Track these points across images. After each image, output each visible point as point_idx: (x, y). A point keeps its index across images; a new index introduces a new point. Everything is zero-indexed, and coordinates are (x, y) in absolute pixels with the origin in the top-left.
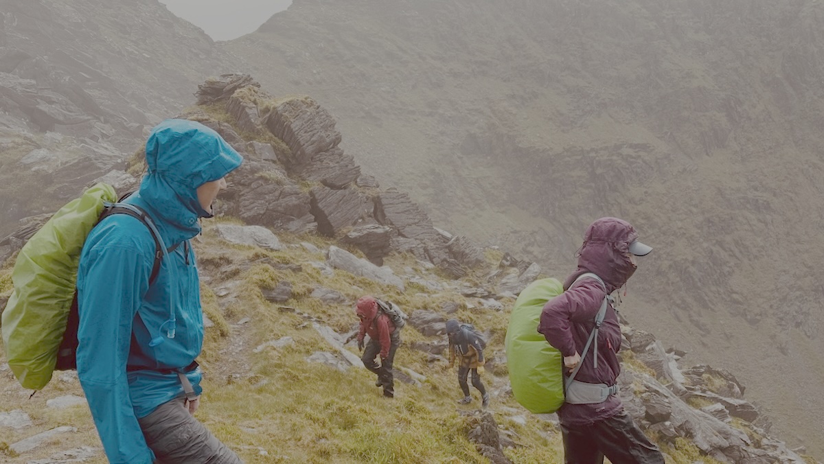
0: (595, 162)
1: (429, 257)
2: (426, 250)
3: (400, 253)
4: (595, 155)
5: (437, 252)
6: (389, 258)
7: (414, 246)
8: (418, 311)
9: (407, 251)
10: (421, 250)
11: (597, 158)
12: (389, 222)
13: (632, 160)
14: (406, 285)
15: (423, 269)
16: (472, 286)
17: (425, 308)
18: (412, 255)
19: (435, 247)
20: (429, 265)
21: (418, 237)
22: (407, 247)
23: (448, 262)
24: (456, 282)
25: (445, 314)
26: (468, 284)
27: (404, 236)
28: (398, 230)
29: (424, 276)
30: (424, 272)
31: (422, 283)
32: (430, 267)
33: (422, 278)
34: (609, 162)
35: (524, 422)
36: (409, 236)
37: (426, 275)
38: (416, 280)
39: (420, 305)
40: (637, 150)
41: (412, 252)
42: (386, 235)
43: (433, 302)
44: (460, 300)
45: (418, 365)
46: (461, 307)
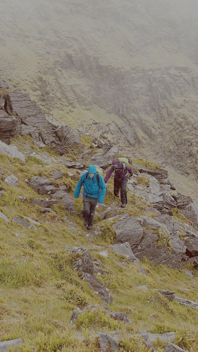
0: (152, 78)
1: (42, 139)
2: (40, 134)
3: (22, 135)
4: (152, 73)
5: (48, 136)
6: (14, 139)
7: (32, 131)
8: (35, 177)
9: (27, 135)
10: (37, 135)
11: (154, 76)
12: (15, 114)
13: (176, 78)
14: (27, 158)
15: (38, 147)
16: (72, 160)
17: (40, 175)
18: (30, 137)
19: (46, 132)
20: (43, 145)
21: (35, 125)
22: (27, 131)
23: (55, 143)
24: (61, 157)
25: (53, 179)
26: (69, 159)
27: (25, 124)
28: (21, 119)
29: (39, 152)
30: (38, 150)
31: (38, 157)
32: (43, 146)
33: (37, 154)
34: (161, 79)
35: (107, 256)
36: (28, 124)
37: (40, 152)
38: (33, 154)
39: (36, 172)
40: (180, 71)
41: (30, 135)
42: (13, 123)
43: (46, 171)
44: (64, 170)
45: (35, 215)
46: (64, 175)
